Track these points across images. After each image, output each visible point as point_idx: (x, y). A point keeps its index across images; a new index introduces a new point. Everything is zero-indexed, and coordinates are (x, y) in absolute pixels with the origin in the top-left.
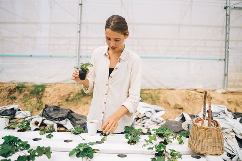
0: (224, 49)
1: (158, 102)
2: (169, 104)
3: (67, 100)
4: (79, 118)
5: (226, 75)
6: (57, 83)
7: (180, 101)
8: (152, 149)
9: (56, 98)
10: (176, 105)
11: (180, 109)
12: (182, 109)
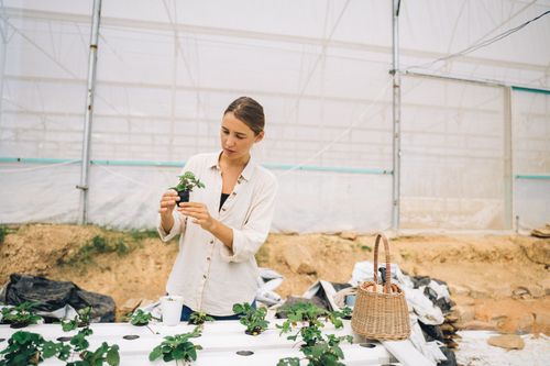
0: (391, 148)
1: (265, 261)
2: (287, 264)
3: (60, 262)
4: (95, 303)
5: (395, 203)
6: (34, 224)
7: (310, 257)
8: (294, 338)
9: (33, 259)
10: (301, 266)
11: (309, 274)
12: (314, 273)
